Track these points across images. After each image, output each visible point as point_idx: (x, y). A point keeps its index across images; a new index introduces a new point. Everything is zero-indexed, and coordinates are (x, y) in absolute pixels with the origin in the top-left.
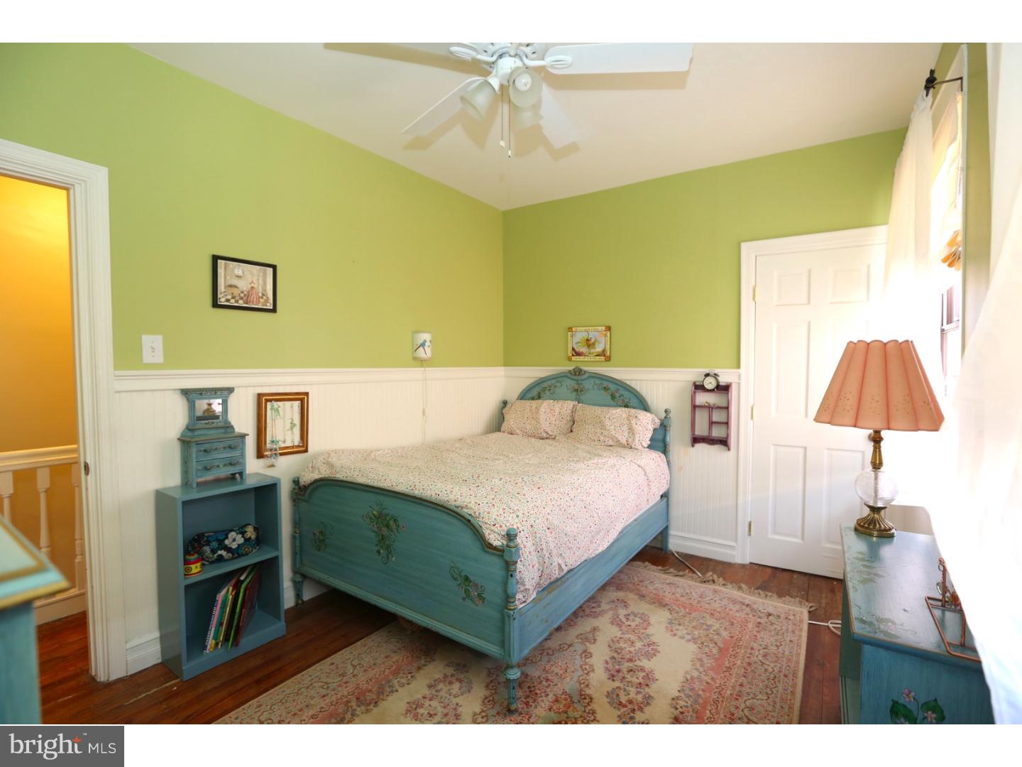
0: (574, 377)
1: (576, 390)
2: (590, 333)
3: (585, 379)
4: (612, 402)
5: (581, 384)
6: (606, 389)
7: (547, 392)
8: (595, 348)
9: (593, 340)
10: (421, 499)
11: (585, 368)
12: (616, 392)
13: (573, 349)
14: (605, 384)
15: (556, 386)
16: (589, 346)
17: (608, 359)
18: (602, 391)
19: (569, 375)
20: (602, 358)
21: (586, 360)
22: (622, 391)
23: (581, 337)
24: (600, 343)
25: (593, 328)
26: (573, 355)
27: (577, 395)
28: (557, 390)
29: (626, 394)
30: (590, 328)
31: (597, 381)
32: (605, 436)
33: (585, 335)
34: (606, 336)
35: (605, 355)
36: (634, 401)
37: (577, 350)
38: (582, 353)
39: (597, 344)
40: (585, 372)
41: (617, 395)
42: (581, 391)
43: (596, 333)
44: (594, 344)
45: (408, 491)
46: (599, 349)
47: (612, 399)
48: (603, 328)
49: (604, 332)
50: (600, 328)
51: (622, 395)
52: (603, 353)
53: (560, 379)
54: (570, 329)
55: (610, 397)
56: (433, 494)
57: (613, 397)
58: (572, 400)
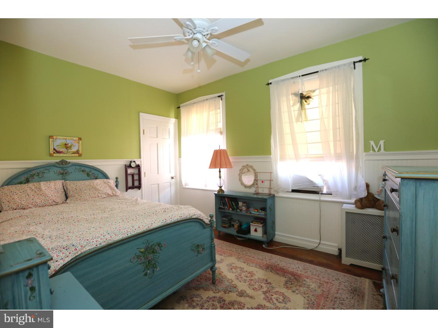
0: (62, 166)
1: (62, 174)
2: (67, 140)
3: (69, 167)
4: (88, 178)
5: (66, 169)
6: (83, 171)
7: (36, 177)
8: (71, 149)
9: (70, 145)
10: (178, 222)
11: (68, 161)
12: (90, 172)
13: (54, 149)
14: (83, 168)
15: (44, 173)
16: (67, 148)
17: (80, 155)
18: (81, 173)
19: (57, 165)
20: (77, 155)
21: (65, 156)
22: (93, 171)
23: (61, 142)
24: (75, 146)
25: (69, 138)
26: (54, 153)
27: (62, 177)
28: (45, 175)
29: (96, 172)
30: (68, 138)
31: (77, 167)
32: (101, 193)
33: (64, 142)
34: (78, 143)
35: (78, 153)
36: (100, 175)
37: (58, 150)
38: (62, 151)
39: (72, 146)
40: (69, 162)
41: (91, 174)
42: (66, 173)
43: (72, 141)
44: (71, 147)
45: (163, 224)
46: (74, 149)
47: (88, 176)
48: (77, 139)
49: (78, 141)
50: (75, 138)
51: (93, 174)
52: (77, 152)
53: (49, 168)
54: (51, 137)
55: (86, 175)
56: (179, 218)
57: (88, 175)
58: (60, 180)
